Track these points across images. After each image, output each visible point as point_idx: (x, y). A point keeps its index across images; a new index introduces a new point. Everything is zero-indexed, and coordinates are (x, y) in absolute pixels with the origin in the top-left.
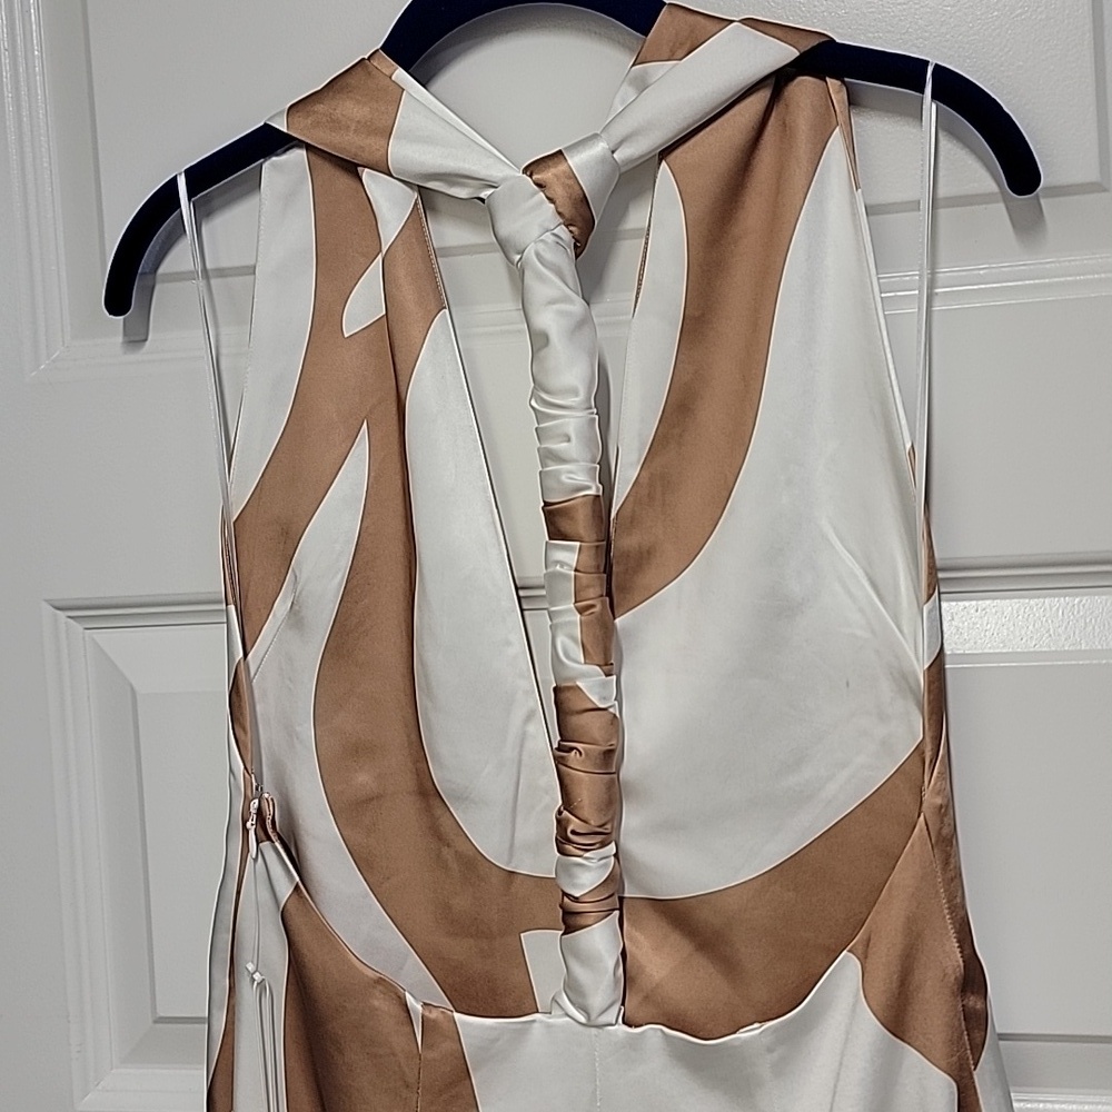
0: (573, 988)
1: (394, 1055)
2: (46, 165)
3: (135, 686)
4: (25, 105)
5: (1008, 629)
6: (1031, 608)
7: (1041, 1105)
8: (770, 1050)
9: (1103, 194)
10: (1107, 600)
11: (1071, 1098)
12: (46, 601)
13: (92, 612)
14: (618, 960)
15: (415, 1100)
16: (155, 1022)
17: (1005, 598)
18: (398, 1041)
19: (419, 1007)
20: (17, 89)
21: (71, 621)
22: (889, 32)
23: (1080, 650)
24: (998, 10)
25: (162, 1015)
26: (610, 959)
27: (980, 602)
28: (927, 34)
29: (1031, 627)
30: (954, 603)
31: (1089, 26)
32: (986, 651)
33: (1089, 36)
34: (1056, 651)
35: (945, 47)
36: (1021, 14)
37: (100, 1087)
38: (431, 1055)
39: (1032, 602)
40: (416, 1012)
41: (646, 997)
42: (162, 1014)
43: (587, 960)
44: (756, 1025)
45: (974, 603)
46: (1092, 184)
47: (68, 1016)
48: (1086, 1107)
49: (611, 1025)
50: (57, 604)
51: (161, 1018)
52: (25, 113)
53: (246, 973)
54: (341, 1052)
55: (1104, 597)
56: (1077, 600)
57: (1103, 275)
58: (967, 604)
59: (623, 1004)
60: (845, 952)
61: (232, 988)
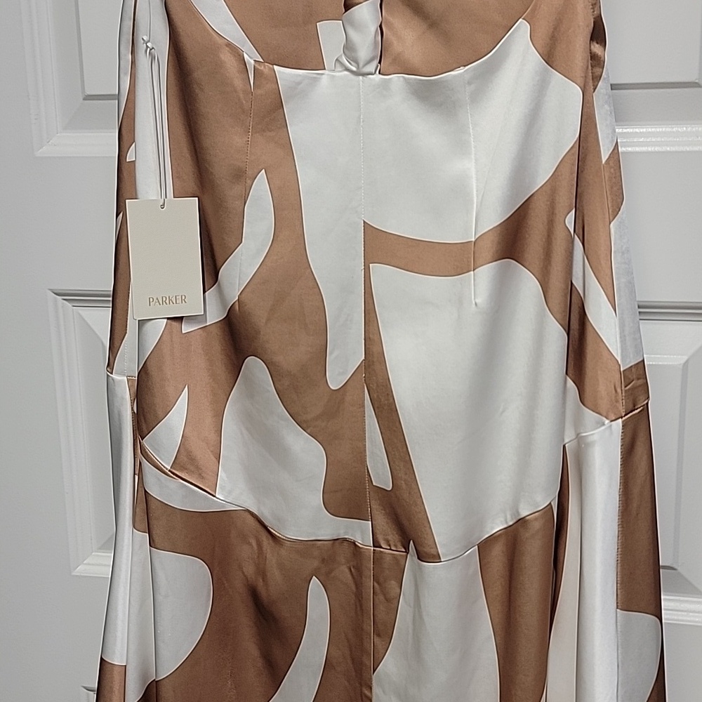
0: (349, 48)
1: (236, 92)
8: (469, 83)
14: (377, 29)
15: (248, 122)
16: (84, 99)
18: (238, 83)
19: (253, 62)
26: (373, 28)
37: (50, 143)
38: (259, 92)
40: (250, 63)
41: (395, 60)
42: (88, 92)
43: (358, 27)
44: (461, 68)
47: (28, 96)
49: (372, 74)
51: (88, 96)
53: (142, 41)
54: (202, 90)
59: (380, 62)
60: (521, 20)
61: (133, 62)
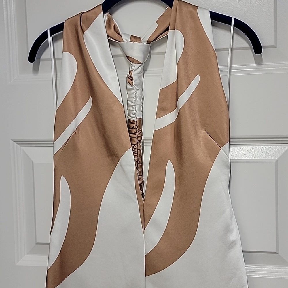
2: (14, 30)
3: (33, 161)
4: (9, 15)
5: (248, 153)
6: (254, 149)
7: (251, 268)
9: (275, 48)
10: (272, 147)
11: (258, 266)
12: (11, 139)
13: (22, 143)
16: (36, 244)
17: (248, 146)
20: (7, 11)
21: (17, 145)
22: (225, 6)
23: (265, 159)
24: (252, 2)
25: (38, 242)
27: (242, 147)
28: (234, 7)
29: (253, 153)
30: (235, 147)
31: (273, 7)
32: (243, 159)
33: (273, 9)
34: (259, 159)
35: (238, 10)
36: (257, 3)
37: (22, 260)
39: (254, 147)
45: (240, 147)
46: (272, 46)
47: (14, 242)
48: (262, 269)
50: (14, 140)
51: (38, 243)
52: (9, 17)
55: (271, 146)
56: (265, 147)
57: (274, 68)
58: (238, 147)
